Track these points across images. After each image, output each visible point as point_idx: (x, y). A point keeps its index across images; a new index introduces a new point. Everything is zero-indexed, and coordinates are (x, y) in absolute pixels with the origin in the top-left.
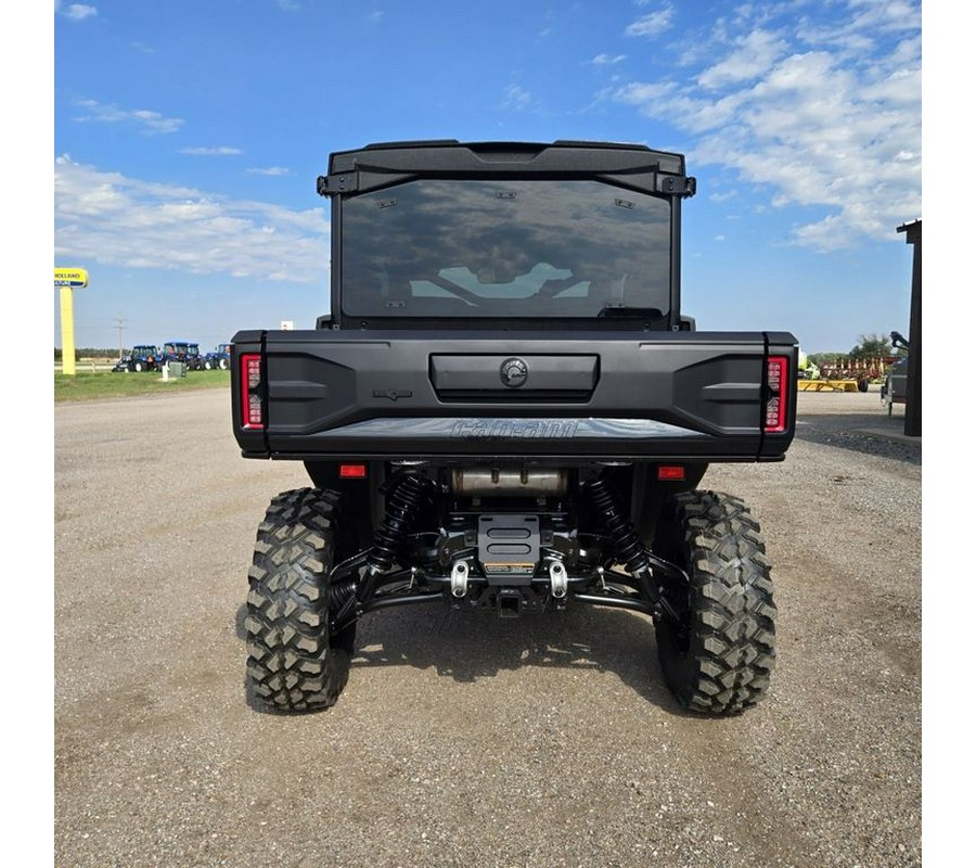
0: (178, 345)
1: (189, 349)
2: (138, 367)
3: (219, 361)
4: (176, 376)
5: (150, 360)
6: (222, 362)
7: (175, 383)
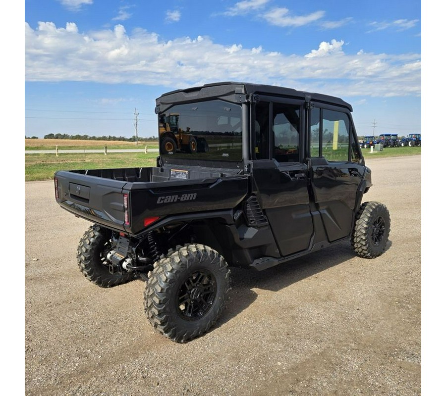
0: (386, 135)
1: (391, 137)
2: (365, 146)
3: (408, 142)
4: (377, 150)
5: (371, 143)
6: (410, 143)
7: (375, 154)
